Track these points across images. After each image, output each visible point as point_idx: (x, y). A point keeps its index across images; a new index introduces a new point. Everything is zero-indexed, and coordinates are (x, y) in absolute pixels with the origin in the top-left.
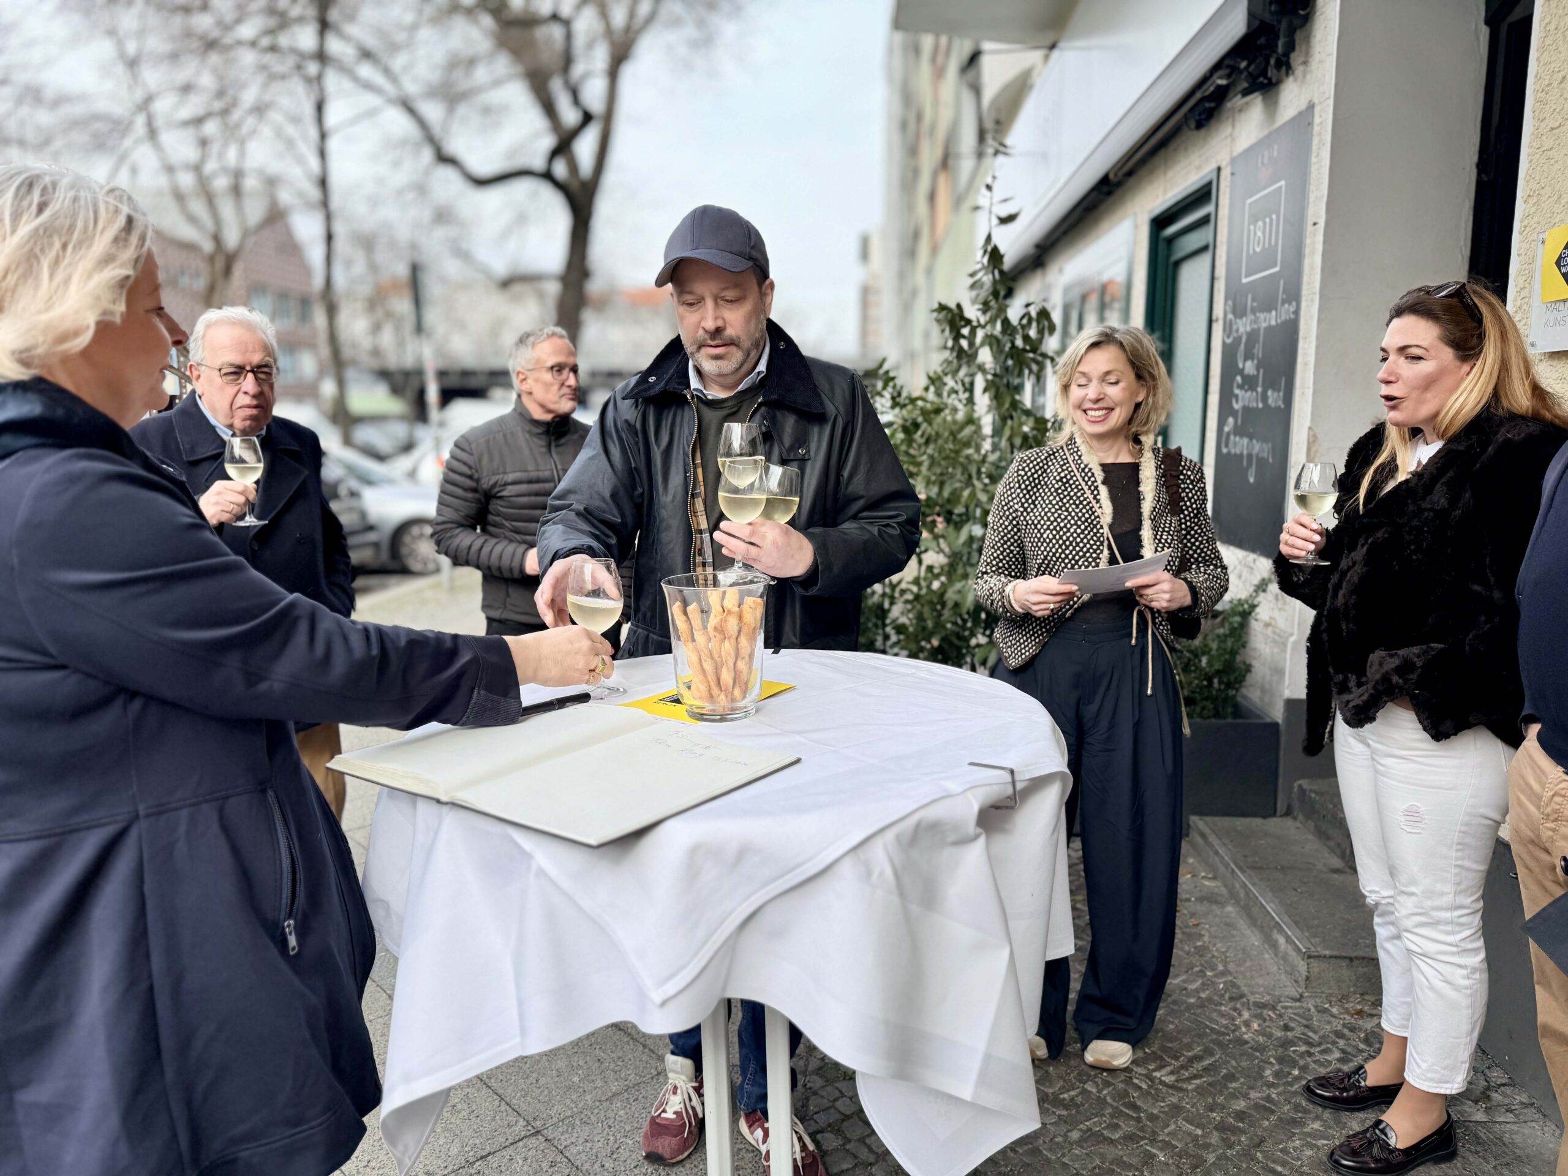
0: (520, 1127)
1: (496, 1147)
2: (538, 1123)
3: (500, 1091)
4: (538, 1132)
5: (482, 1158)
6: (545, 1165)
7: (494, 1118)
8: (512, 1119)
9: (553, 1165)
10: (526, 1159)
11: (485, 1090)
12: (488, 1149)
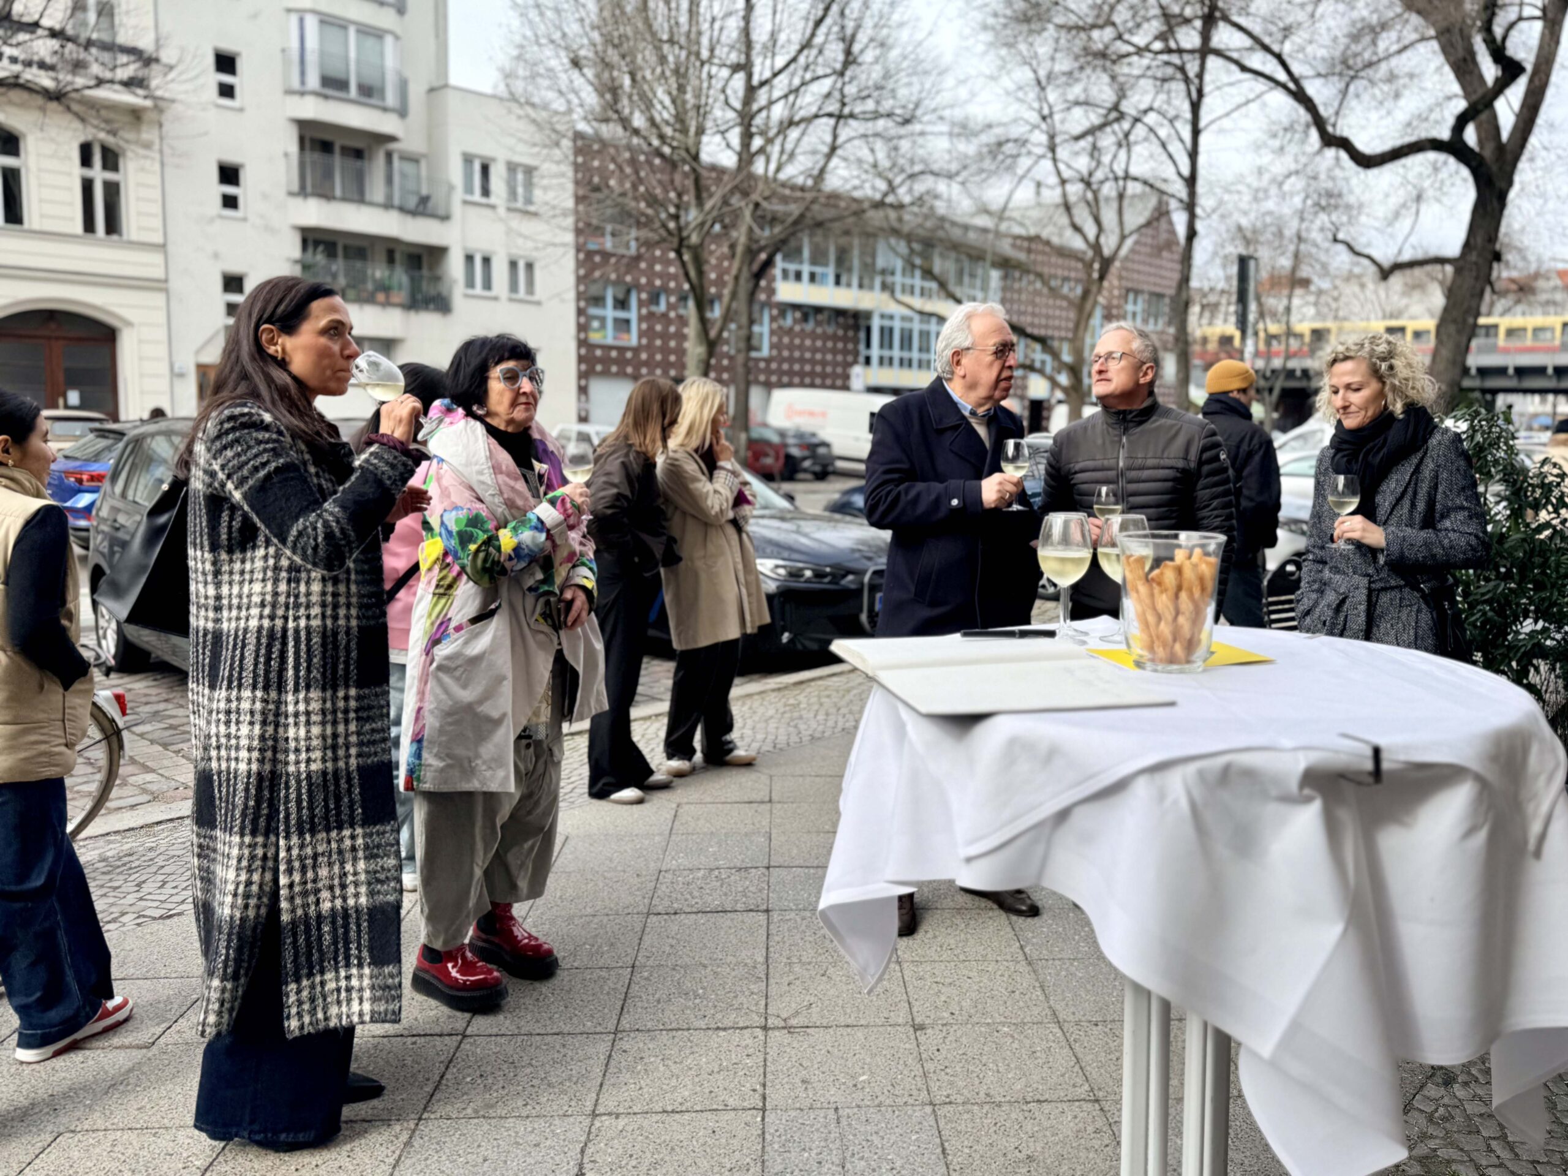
0: (1083, 1091)
1: (1055, 1097)
2: (1101, 1094)
3: (1080, 1055)
4: (1097, 1101)
5: (1038, 1101)
6: (1090, 1129)
7: (1063, 1075)
8: (1079, 1081)
9: (1097, 1131)
10: (1075, 1117)
11: (1067, 1050)
12: (1047, 1096)
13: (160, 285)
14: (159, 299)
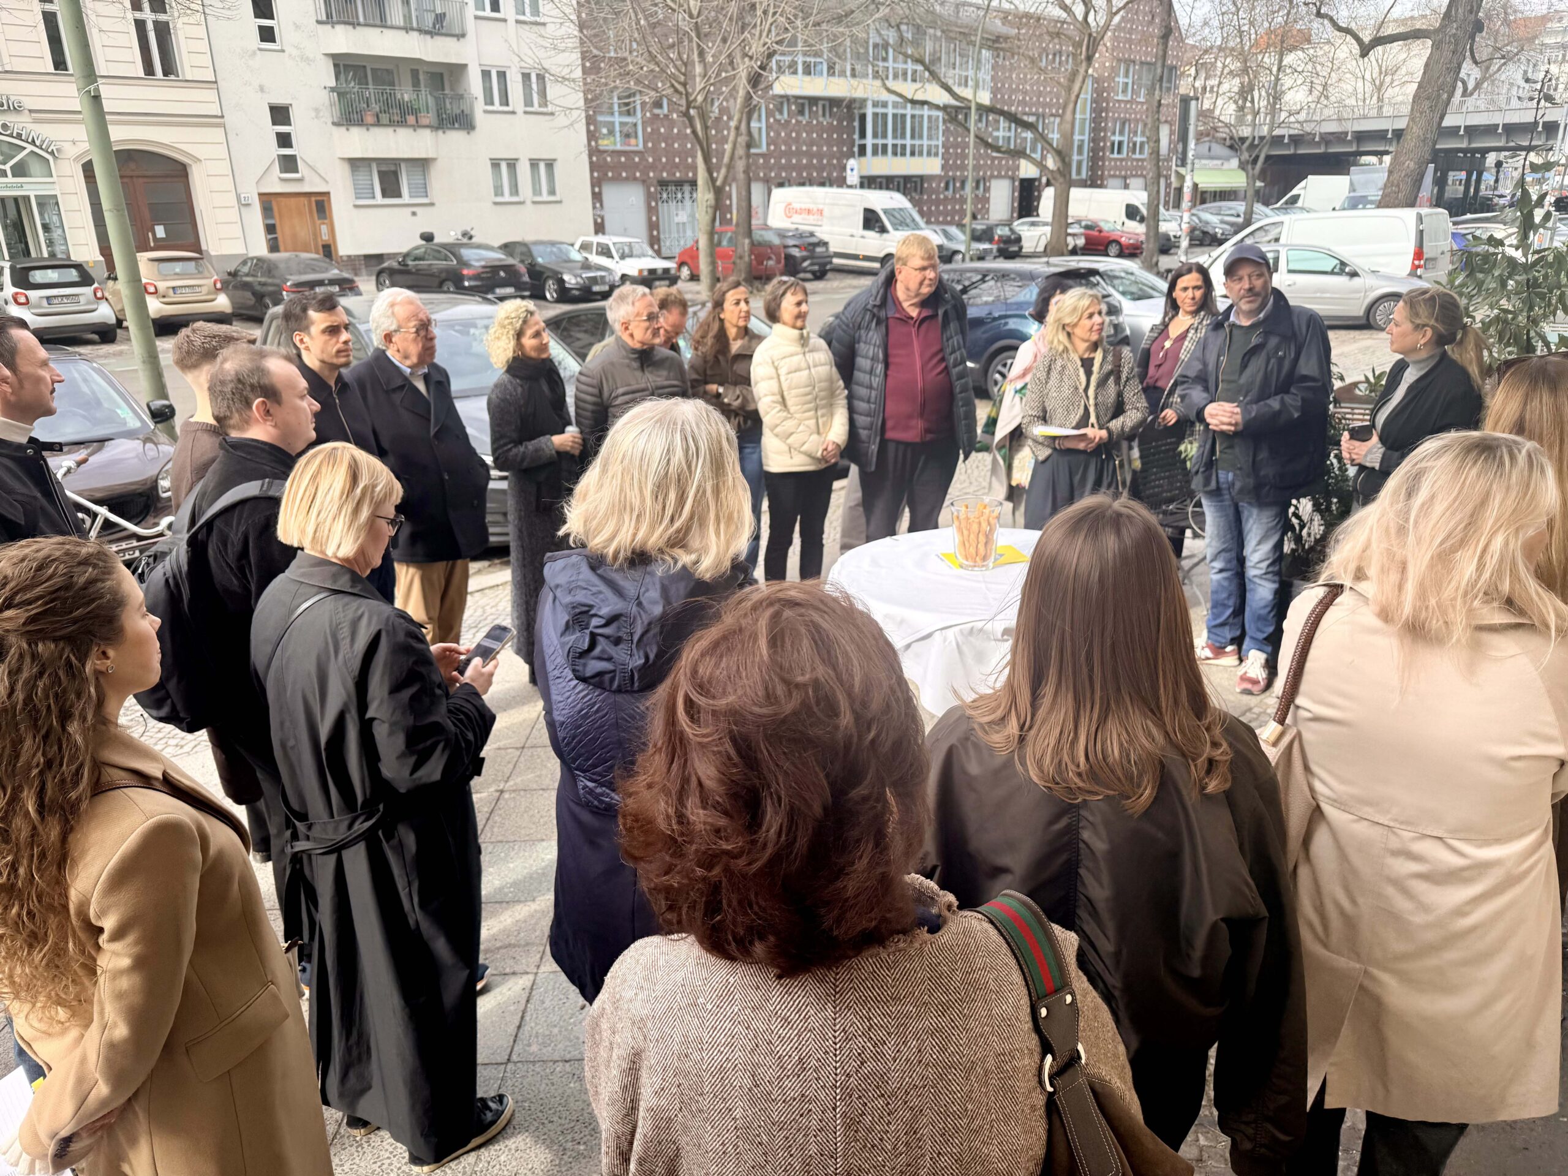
13: (216, 121)
14: (217, 134)
